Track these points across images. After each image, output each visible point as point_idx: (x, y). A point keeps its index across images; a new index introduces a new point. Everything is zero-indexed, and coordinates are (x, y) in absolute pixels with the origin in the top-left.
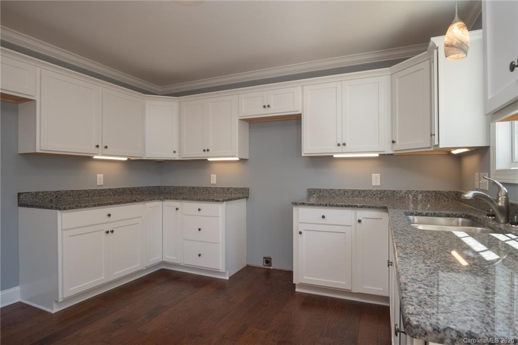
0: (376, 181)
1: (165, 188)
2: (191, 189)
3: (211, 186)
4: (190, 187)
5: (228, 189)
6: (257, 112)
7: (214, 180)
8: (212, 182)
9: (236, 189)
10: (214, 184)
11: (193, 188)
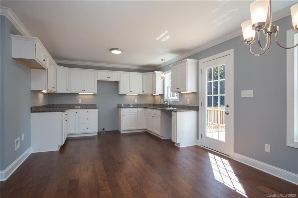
0: (136, 101)
1: (53, 105)
2: (69, 105)
3: (79, 104)
4: (68, 105)
5: (88, 105)
6: (104, 78)
7: (80, 101)
8: (79, 102)
9: (91, 105)
10: (80, 103)
11: (70, 105)
